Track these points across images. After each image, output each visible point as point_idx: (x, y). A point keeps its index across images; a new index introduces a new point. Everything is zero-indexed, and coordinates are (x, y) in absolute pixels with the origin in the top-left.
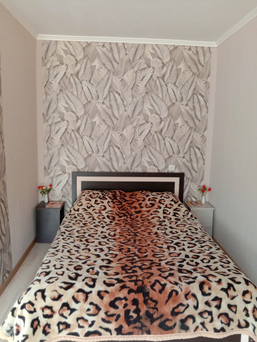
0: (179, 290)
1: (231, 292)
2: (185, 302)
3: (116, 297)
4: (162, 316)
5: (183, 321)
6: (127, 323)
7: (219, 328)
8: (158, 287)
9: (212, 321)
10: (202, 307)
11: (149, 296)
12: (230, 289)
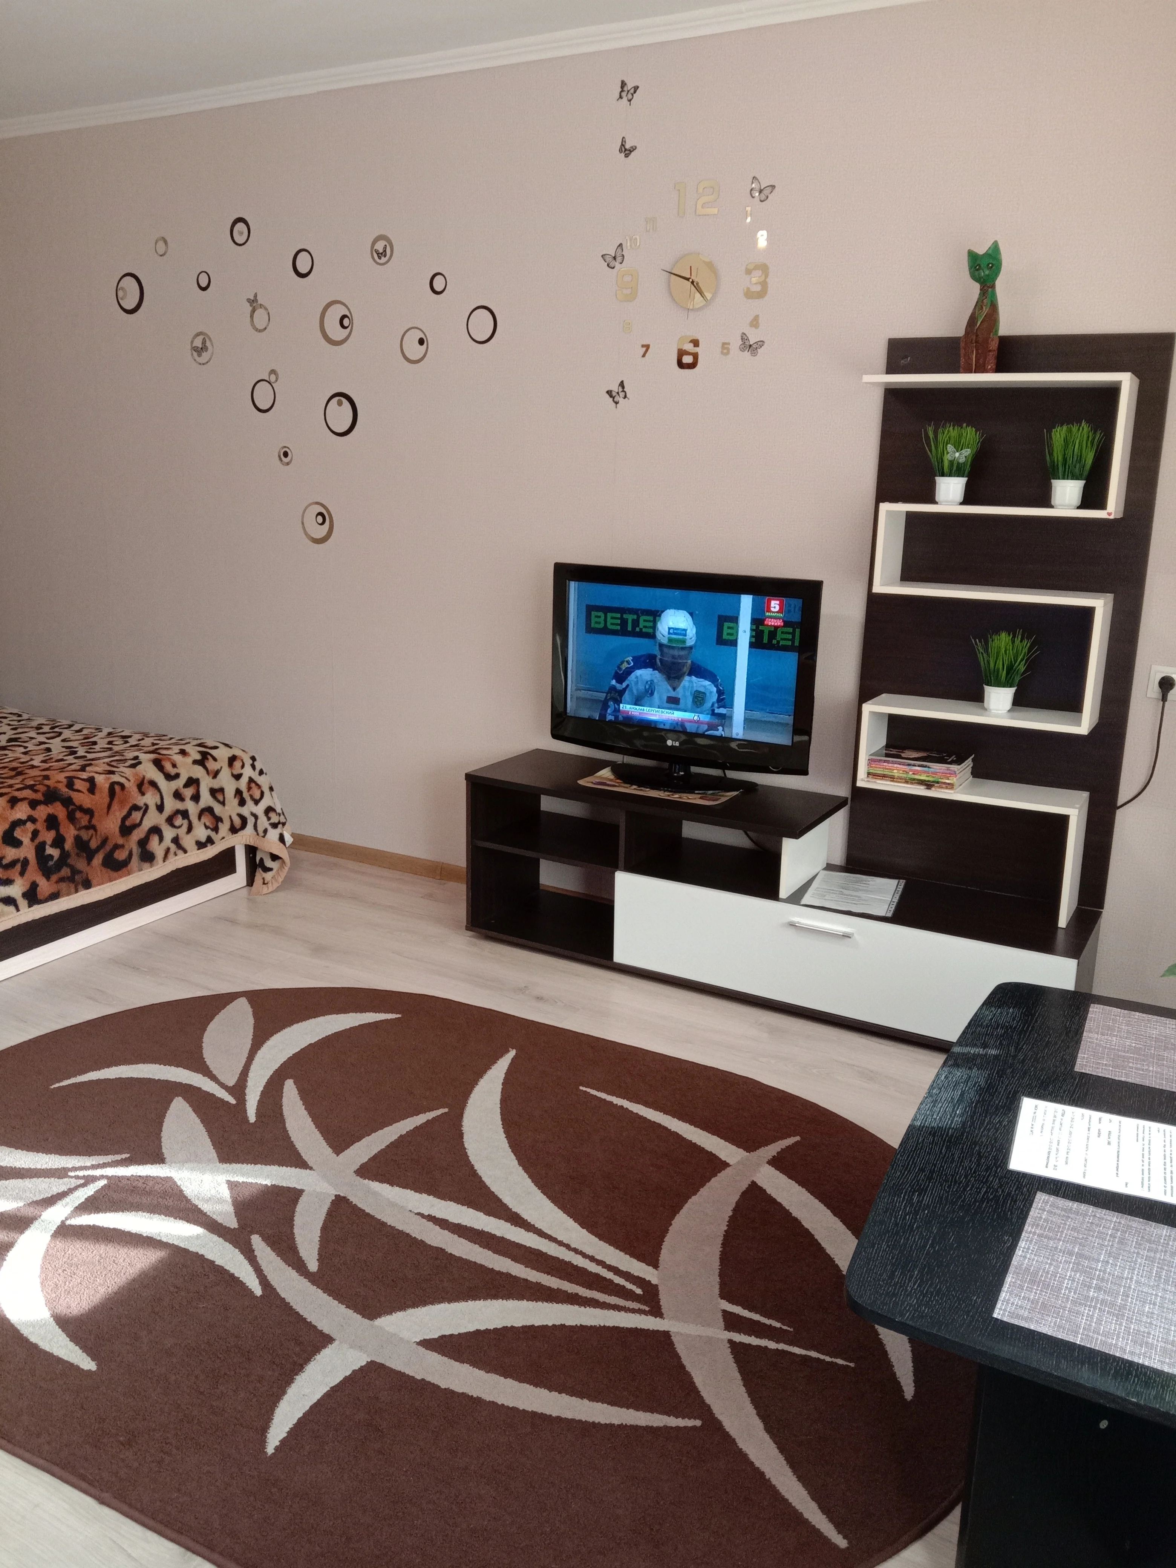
0: (123, 780)
1: (211, 765)
2: (141, 801)
3: (11, 820)
4: (105, 841)
5: (143, 843)
6: (43, 875)
7: (203, 839)
8: (78, 785)
9: (190, 829)
10: (171, 805)
11: (74, 804)
12: (208, 759)
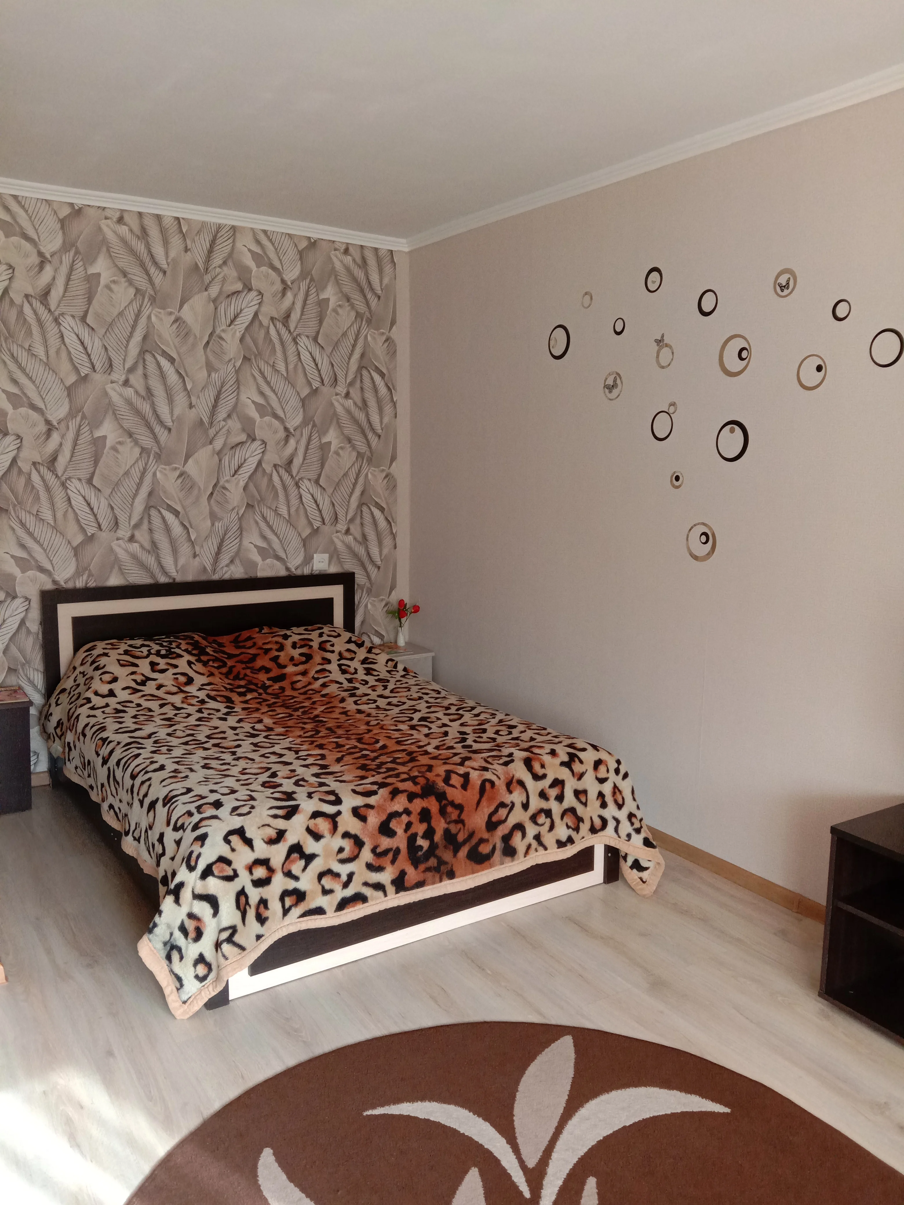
0: (494, 778)
1: (577, 767)
2: (508, 799)
3: (388, 812)
4: (471, 835)
5: (507, 838)
6: (412, 864)
7: (564, 839)
8: (456, 780)
9: (552, 828)
10: (536, 803)
11: (446, 799)
12: (574, 761)
